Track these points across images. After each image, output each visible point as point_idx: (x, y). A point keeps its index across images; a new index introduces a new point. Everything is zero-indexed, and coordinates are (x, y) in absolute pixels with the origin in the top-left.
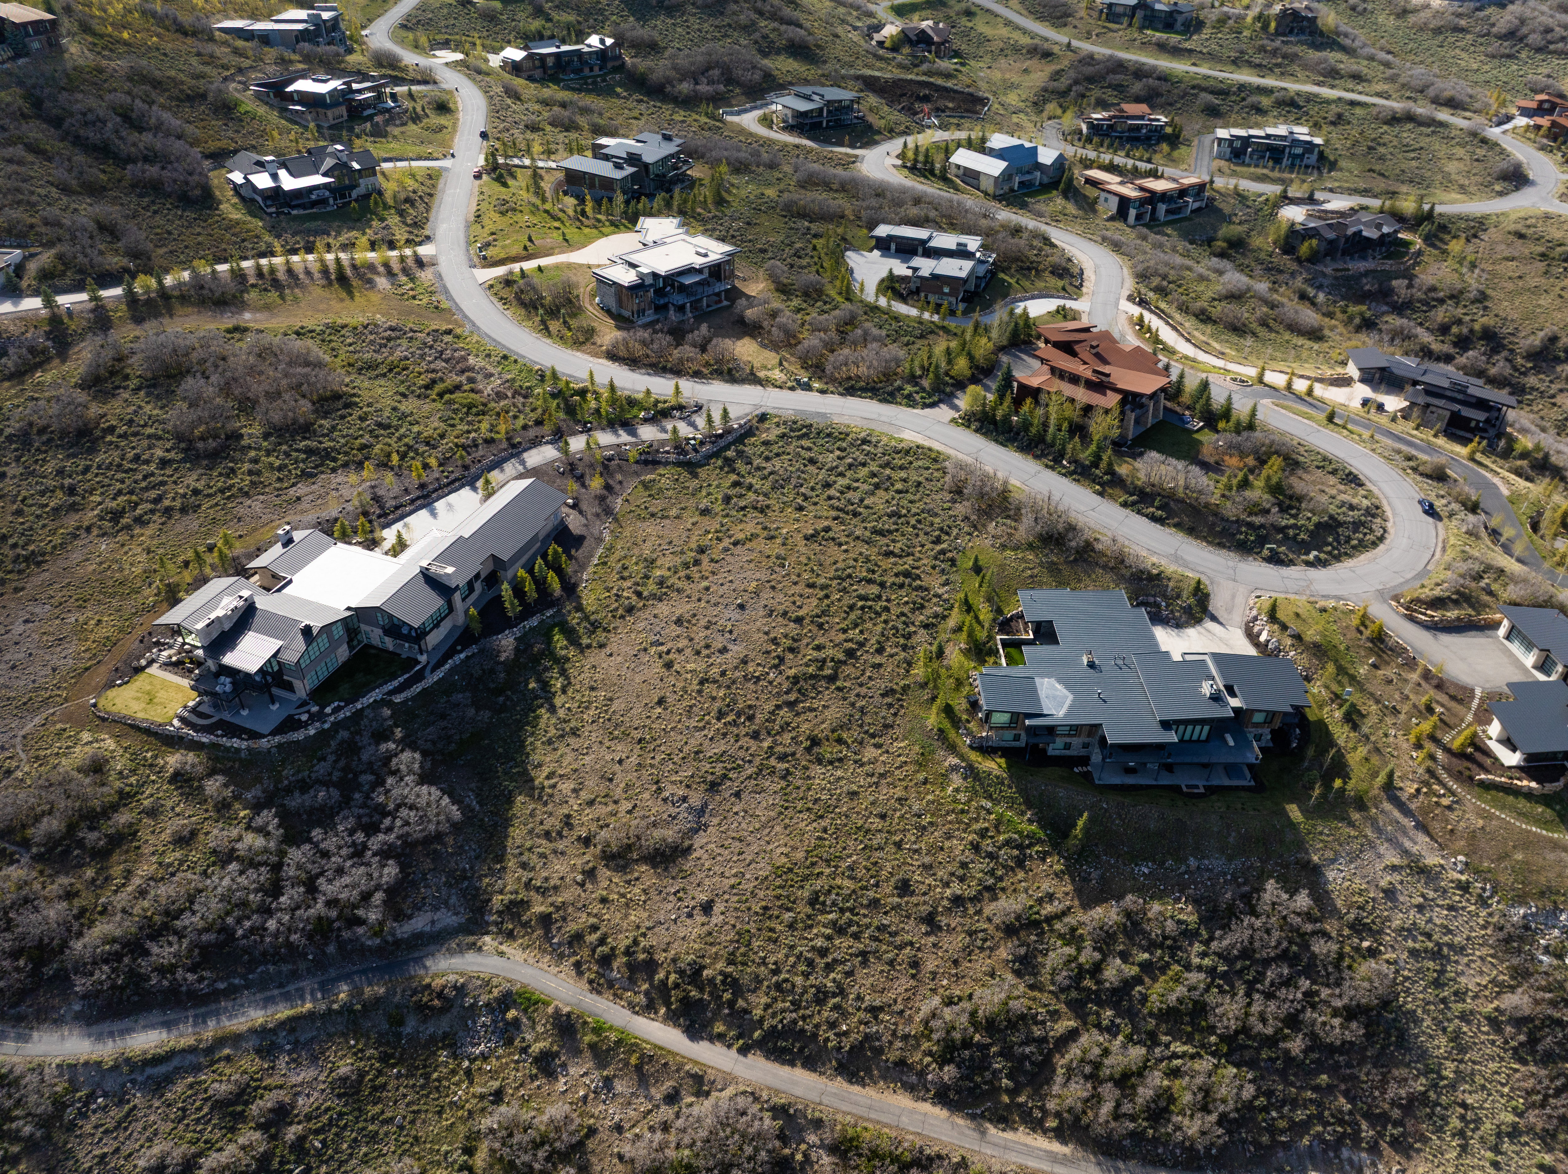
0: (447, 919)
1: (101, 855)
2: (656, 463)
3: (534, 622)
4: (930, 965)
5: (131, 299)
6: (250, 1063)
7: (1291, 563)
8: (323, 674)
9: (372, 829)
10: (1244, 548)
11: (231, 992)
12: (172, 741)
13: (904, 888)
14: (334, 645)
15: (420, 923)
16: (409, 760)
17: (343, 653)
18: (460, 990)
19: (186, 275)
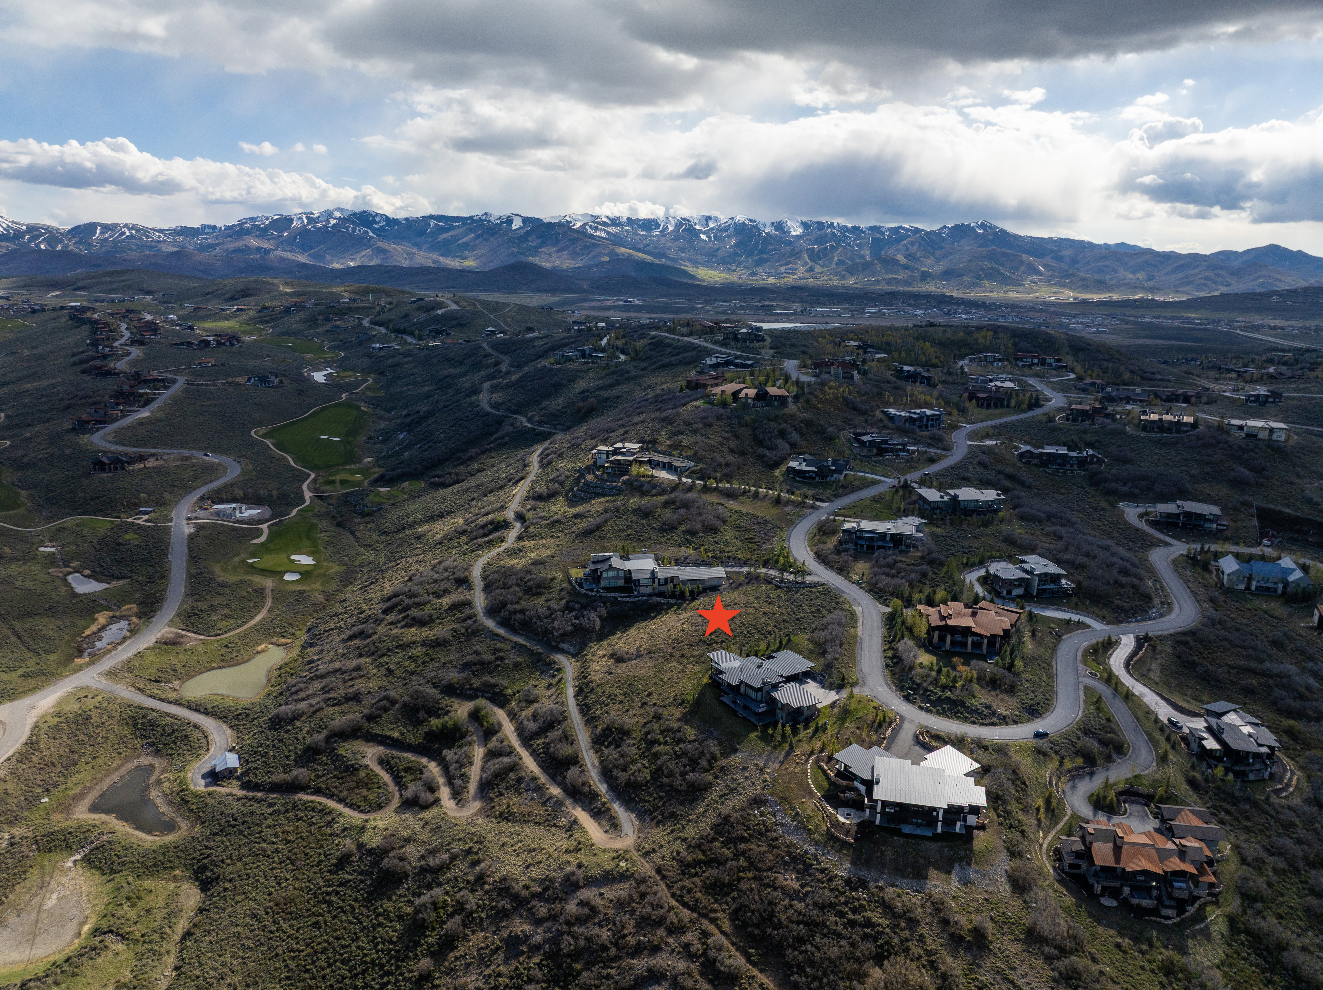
0: (572, 650)
1: (533, 595)
2: (770, 583)
3: (674, 601)
4: (630, 713)
5: (705, 486)
6: (508, 647)
7: (914, 703)
8: (612, 585)
9: (576, 618)
10: (902, 688)
11: (522, 635)
12: (570, 582)
13: (650, 694)
14: (618, 577)
15: (565, 646)
16: (604, 612)
17: (622, 583)
18: (555, 663)
19: (728, 485)
